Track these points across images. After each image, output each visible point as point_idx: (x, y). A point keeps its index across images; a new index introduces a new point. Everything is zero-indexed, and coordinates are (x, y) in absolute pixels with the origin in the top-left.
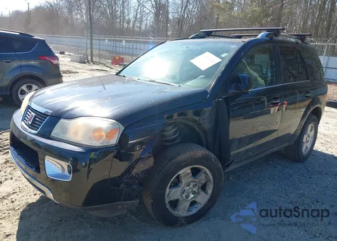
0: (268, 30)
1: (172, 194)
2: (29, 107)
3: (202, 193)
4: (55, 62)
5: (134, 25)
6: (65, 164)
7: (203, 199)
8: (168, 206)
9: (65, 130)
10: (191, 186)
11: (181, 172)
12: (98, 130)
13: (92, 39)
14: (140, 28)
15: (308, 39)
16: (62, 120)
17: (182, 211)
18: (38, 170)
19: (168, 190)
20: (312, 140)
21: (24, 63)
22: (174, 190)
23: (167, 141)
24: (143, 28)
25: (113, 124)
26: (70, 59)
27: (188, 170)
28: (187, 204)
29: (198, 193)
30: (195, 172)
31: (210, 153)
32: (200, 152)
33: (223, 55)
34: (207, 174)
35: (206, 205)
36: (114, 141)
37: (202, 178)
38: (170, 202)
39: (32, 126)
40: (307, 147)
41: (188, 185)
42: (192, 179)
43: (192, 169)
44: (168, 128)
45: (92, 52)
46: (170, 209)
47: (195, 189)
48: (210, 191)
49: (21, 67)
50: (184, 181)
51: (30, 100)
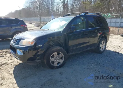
0: (85, 13)
1: (52, 60)
2: (14, 38)
3: (61, 60)
4: (26, 26)
5: (56, 12)
6: (22, 51)
7: (61, 61)
8: (51, 63)
9: (22, 43)
10: (57, 58)
11: (54, 54)
12: (29, 42)
13: (40, 18)
14: (58, 13)
15: (100, 14)
16: (21, 40)
17: (55, 64)
18: (16, 53)
19: (50, 59)
20: (105, 46)
21: (17, 27)
22: (52, 59)
23: (51, 46)
24: (59, 13)
25: (33, 40)
26: (33, 26)
27: (56, 53)
28: (57, 63)
29: (60, 60)
30: (58, 54)
31: (62, 48)
32: (59, 48)
33: (67, 21)
34: (62, 54)
35: (63, 63)
36: (33, 45)
37: (60, 56)
38: (52, 62)
39: (15, 43)
40: (102, 49)
41: (56, 57)
42: (57, 56)
43: (57, 53)
44: (51, 42)
45: (41, 23)
46: (52, 64)
47: (59, 59)
48: (64, 59)
49: (16, 29)
50: (55, 56)
51: (15, 36)
